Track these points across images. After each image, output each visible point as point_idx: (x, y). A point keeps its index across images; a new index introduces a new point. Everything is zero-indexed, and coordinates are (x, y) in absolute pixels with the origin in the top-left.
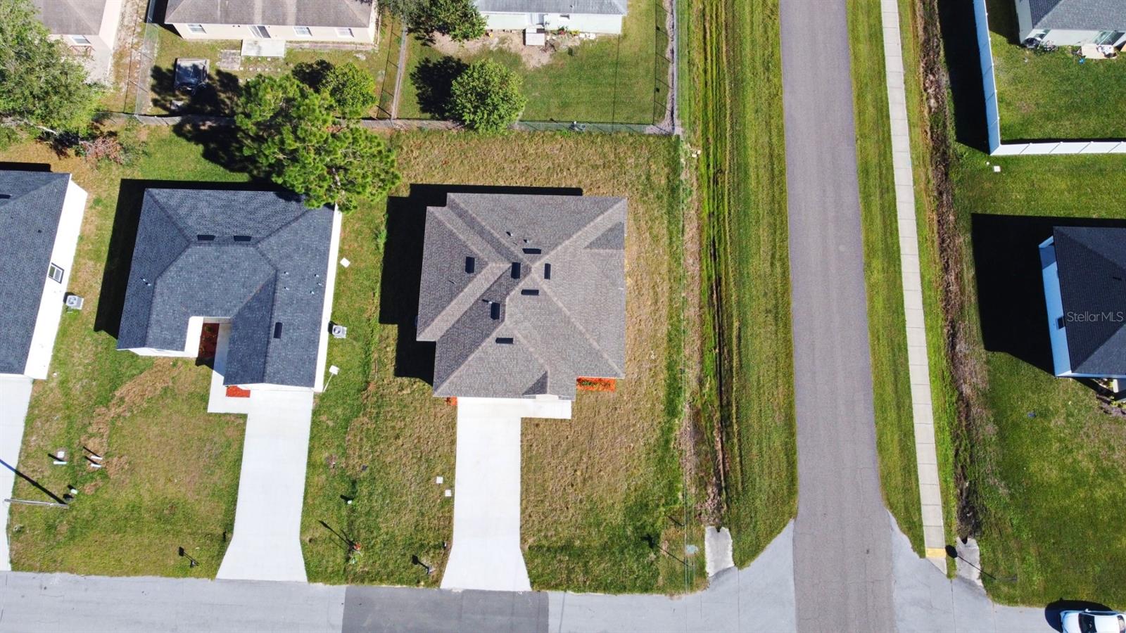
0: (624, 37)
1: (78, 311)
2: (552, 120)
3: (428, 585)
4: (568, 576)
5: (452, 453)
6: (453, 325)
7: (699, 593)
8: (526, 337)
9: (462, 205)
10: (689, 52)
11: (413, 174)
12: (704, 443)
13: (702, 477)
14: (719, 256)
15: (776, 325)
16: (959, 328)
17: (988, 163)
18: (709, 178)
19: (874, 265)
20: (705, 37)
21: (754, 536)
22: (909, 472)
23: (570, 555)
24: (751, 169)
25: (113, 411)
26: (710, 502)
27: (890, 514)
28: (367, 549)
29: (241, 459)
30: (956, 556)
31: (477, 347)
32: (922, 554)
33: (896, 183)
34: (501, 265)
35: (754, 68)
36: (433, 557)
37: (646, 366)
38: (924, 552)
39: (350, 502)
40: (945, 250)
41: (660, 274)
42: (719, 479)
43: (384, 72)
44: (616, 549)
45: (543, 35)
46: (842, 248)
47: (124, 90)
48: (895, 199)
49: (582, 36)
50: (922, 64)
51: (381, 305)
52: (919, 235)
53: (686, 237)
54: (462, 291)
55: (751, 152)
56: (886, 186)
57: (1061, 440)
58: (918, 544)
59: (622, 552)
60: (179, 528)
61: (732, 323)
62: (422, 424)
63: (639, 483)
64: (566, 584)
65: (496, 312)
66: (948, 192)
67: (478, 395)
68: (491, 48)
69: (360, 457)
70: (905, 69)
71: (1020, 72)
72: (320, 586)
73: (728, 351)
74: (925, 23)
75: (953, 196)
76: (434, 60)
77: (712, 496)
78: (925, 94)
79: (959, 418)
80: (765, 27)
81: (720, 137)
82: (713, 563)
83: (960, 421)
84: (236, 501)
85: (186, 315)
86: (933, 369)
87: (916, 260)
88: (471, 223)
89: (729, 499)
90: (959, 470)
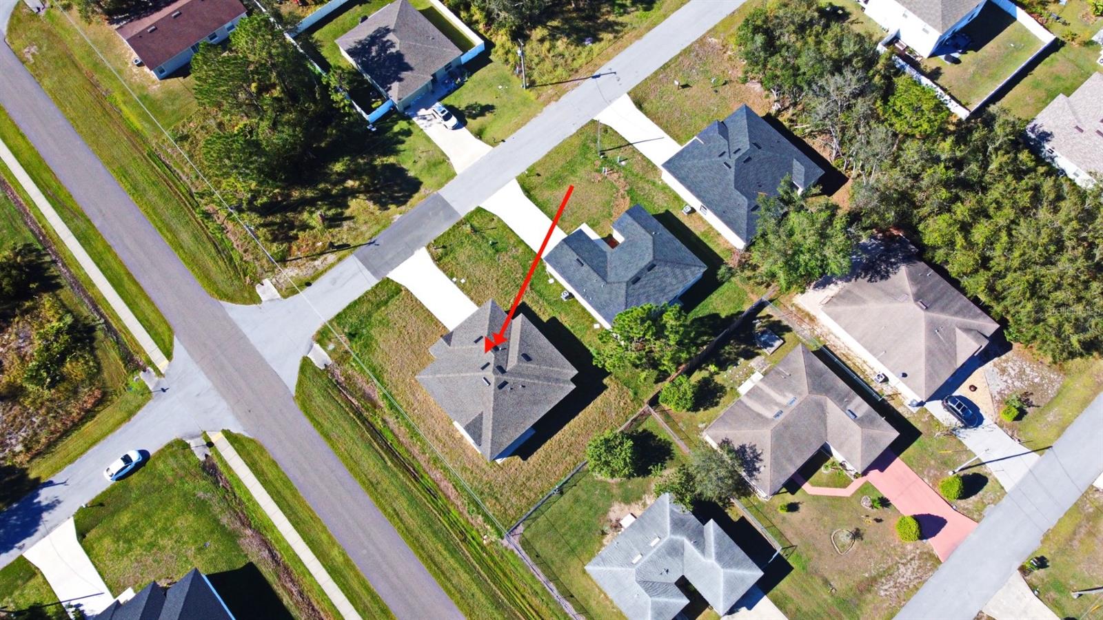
1: (682, 209)
2: (575, 485)
3: (430, 243)
4: (376, 294)
5: (468, 294)
6: (511, 331)
7: (315, 333)
9: (562, 385)
10: (543, 600)
11: (612, 393)
12: (362, 396)
13: (350, 381)
14: (426, 492)
15: (369, 480)
16: (273, 563)
18: (467, 531)
19: (341, 557)
21: (307, 375)
22: (253, 464)
23: (382, 301)
24: (448, 555)
25: (622, 191)
26: (339, 374)
27: (249, 437)
28: (468, 235)
30: (207, 444)
31: (488, 328)
32: (224, 432)
34: (511, 367)
36: (438, 254)
37: (416, 405)
38: (223, 434)
39: (491, 243)
42: (342, 387)
43: (683, 430)
44: (364, 320)
47: (790, 307)
49: (607, 548)
51: (561, 324)
52: (329, 599)
53: (451, 485)
54: (519, 344)
55: (456, 566)
57: (184, 543)
58: (228, 434)
59: (361, 321)
60: (549, 180)
61: (392, 463)
63: (376, 353)
64: (374, 290)
65: (494, 347)
67: (472, 316)
68: (645, 494)
69: (505, 261)
72: (473, 208)
73: (383, 447)
76: (669, 462)
77: (340, 377)
79: (244, 514)
81: (481, 561)
82: (317, 349)
83: (242, 513)
84: (537, 206)
85: (627, 238)
86: (272, 527)
87: (320, 582)
88: (548, 379)
89: (330, 381)
90: (228, 488)
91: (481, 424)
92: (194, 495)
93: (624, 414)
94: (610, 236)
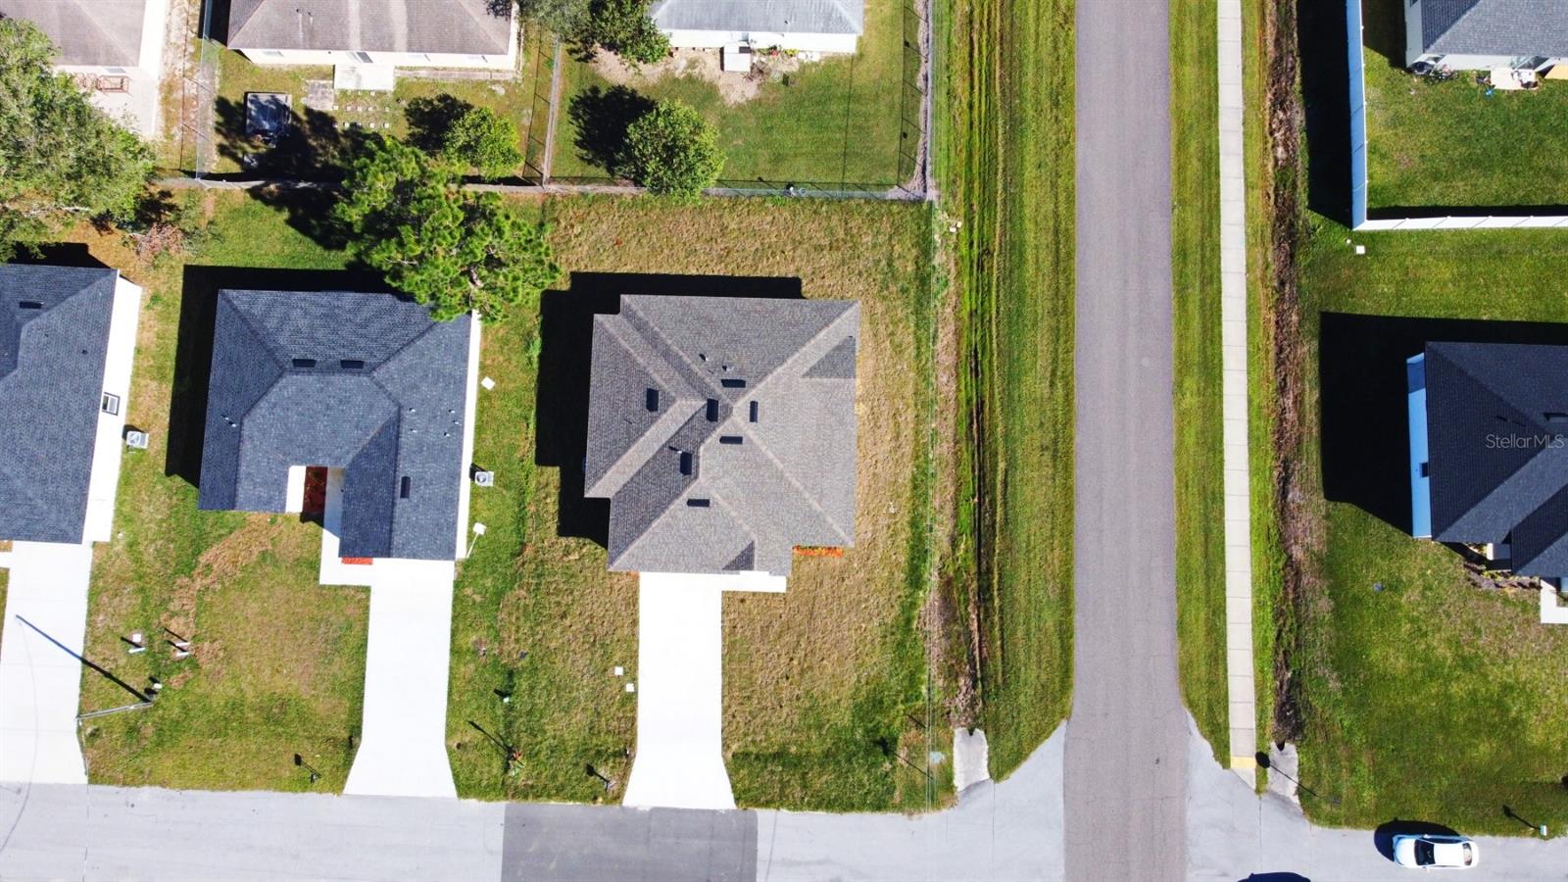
0: (861, 56)
1: (142, 450)
2: (760, 179)
3: (607, 802)
4: (782, 790)
5: (634, 636)
6: (632, 479)
7: (944, 811)
8: (725, 498)
9: (641, 314)
10: (949, 78)
11: (573, 258)
12: (955, 621)
13: (953, 665)
14: (982, 372)
15: (1054, 466)
16: (1294, 470)
17: (1349, 241)
18: (972, 262)
19: (1186, 385)
20: (971, 56)
21: (1015, 741)
22: (1216, 660)
23: (784, 765)
24: (1029, 250)
25: (199, 583)
26: (961, 696)
27: (1189, 715)
28: (530, 757)
29: (366, 645)
30: (1268, 766)
31: (663, 510)
32: (1225, 762)
33: (1222, 270)
34: (694, 403)
35: (1038, 102)
36: (613, 768)
37: (883, 521)
38: (1229, 761)
39: (506, 700)
40: (1283, 363)
41: (903, 398)
42: (973, 667)
43: (530, 111)
44: (841, 757)
45: (748, 55)
46: (1146, 362)
47: (177, 138)
48: (1220, 292)
49: (802, 56)
50: (1269, 95)
51: (538, 441)
52: (1249, 343)
53: (939, 346)
54: (642, 435)
55: (1029, 225)
56: (1209, 272)
57: (1413, 621)
58: (1222, 753)
59: (849, 761)
60: (291, 730)
61: (997, 463)
62: (594, 599)
63: (872, 674)
64: (779, 800)
65: (687, 465)
66: (1291, 282)
67: (665, 568)
68: (677, 75)
69: (517, 641)
70: (1245, 104)
71: (1403, 109)
72: (473, 803)
73: (990, 501)
74: (1278, 33)
75: (1299, 287)
77: (964, 689)
78: (1270, 140)
79: (1285, 589)
80: (1055, 41)
81: (988, 203)
82: (963, 775)
83: (1286, 594)
84: (363, 697)
85: (285, 465)
86: (1256, 525)
87: (1243, 377)
88: (653, 340)
89: (985, 694)
90: (1281, 657)
91: (821, 362)
92: (1345, 691)
93: (589, 214)
94: (305, 517)
